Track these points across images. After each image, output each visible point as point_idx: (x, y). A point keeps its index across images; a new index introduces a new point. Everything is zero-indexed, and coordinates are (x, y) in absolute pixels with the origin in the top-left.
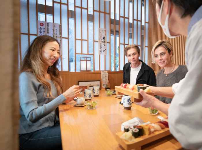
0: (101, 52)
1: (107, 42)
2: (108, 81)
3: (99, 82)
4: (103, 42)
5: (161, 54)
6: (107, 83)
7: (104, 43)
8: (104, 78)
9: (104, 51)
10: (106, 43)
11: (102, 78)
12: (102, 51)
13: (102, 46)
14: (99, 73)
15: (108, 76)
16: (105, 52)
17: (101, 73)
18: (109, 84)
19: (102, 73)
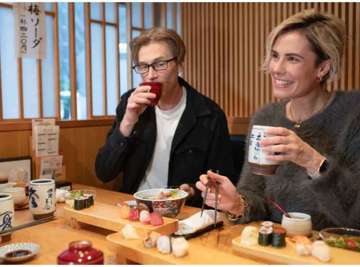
0: (24, 46)
1: (47, 13)
2: (60, 159)
3: (28, 161)
4: (30, 10)
5: (290, 57)
6: (58, 164)
7: (34, 16)
8: (43, 147)
9: (37, 43)
10: (42, 14)
11: (35, 146)
12: (30, 44)
13: (30, 26)
14: (23, 127)
15: (57, 137)
16: (37, 47)
17: (31, 130)
18: (64, 166)
19: (36, 129)
